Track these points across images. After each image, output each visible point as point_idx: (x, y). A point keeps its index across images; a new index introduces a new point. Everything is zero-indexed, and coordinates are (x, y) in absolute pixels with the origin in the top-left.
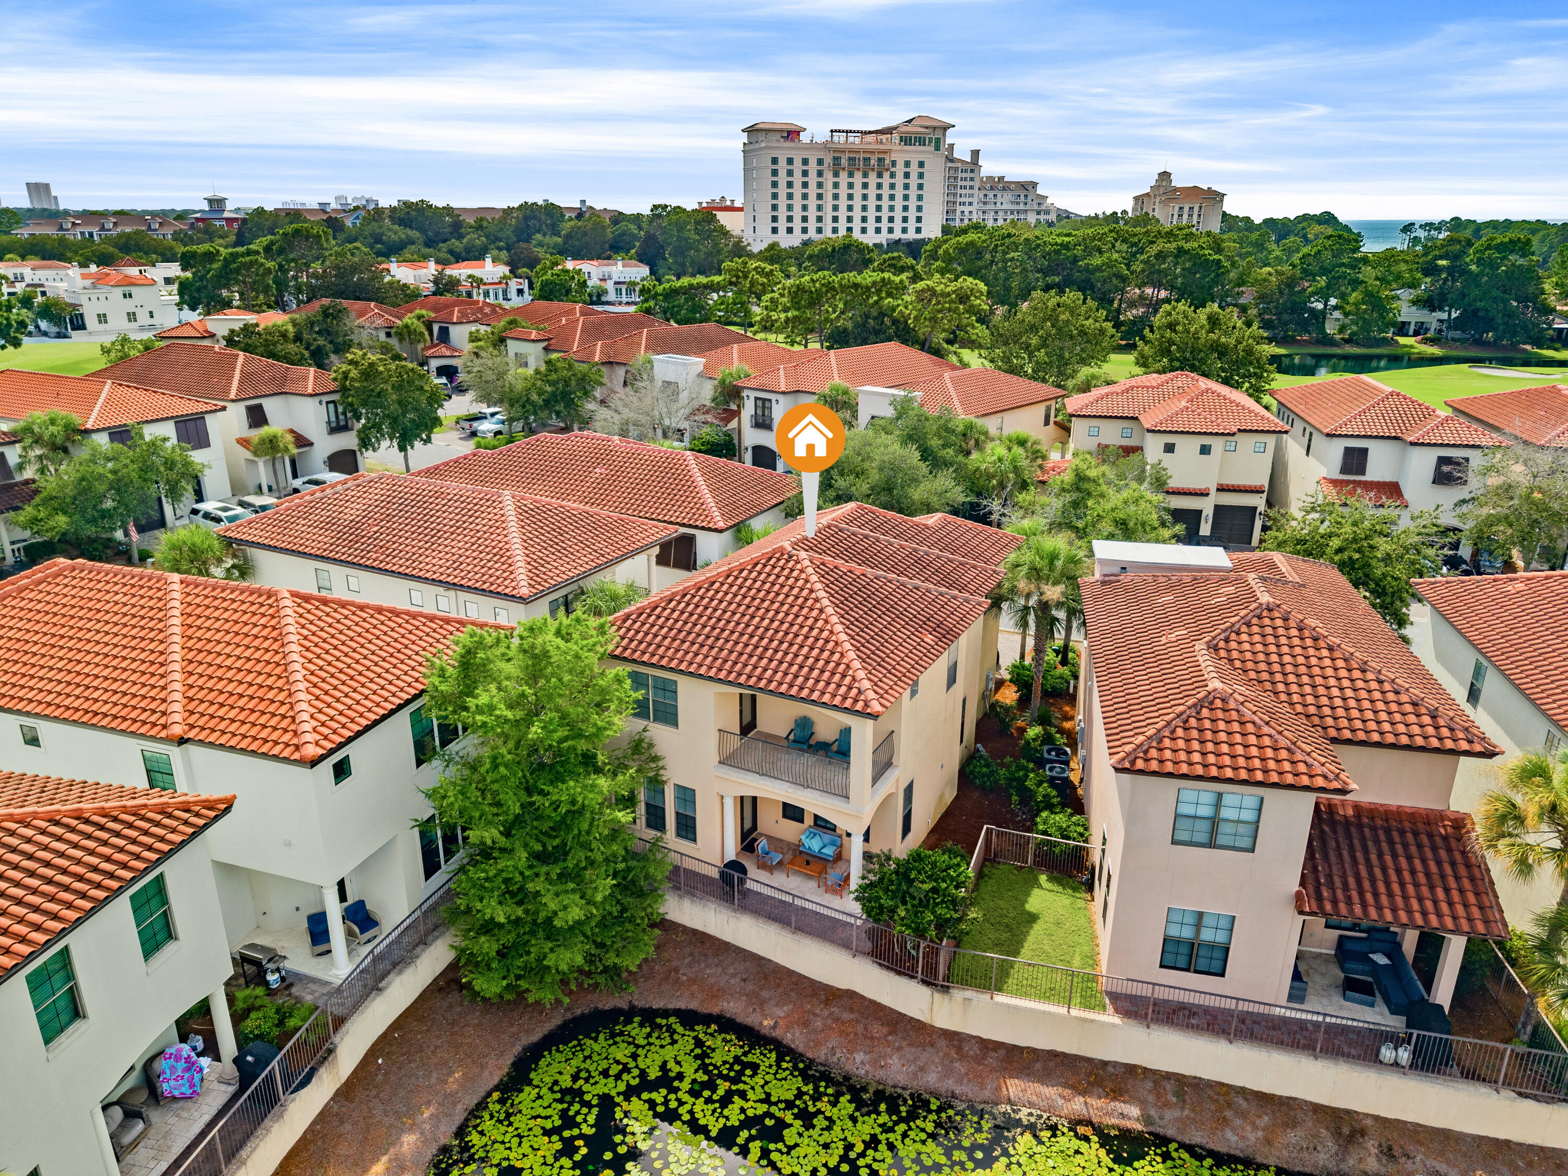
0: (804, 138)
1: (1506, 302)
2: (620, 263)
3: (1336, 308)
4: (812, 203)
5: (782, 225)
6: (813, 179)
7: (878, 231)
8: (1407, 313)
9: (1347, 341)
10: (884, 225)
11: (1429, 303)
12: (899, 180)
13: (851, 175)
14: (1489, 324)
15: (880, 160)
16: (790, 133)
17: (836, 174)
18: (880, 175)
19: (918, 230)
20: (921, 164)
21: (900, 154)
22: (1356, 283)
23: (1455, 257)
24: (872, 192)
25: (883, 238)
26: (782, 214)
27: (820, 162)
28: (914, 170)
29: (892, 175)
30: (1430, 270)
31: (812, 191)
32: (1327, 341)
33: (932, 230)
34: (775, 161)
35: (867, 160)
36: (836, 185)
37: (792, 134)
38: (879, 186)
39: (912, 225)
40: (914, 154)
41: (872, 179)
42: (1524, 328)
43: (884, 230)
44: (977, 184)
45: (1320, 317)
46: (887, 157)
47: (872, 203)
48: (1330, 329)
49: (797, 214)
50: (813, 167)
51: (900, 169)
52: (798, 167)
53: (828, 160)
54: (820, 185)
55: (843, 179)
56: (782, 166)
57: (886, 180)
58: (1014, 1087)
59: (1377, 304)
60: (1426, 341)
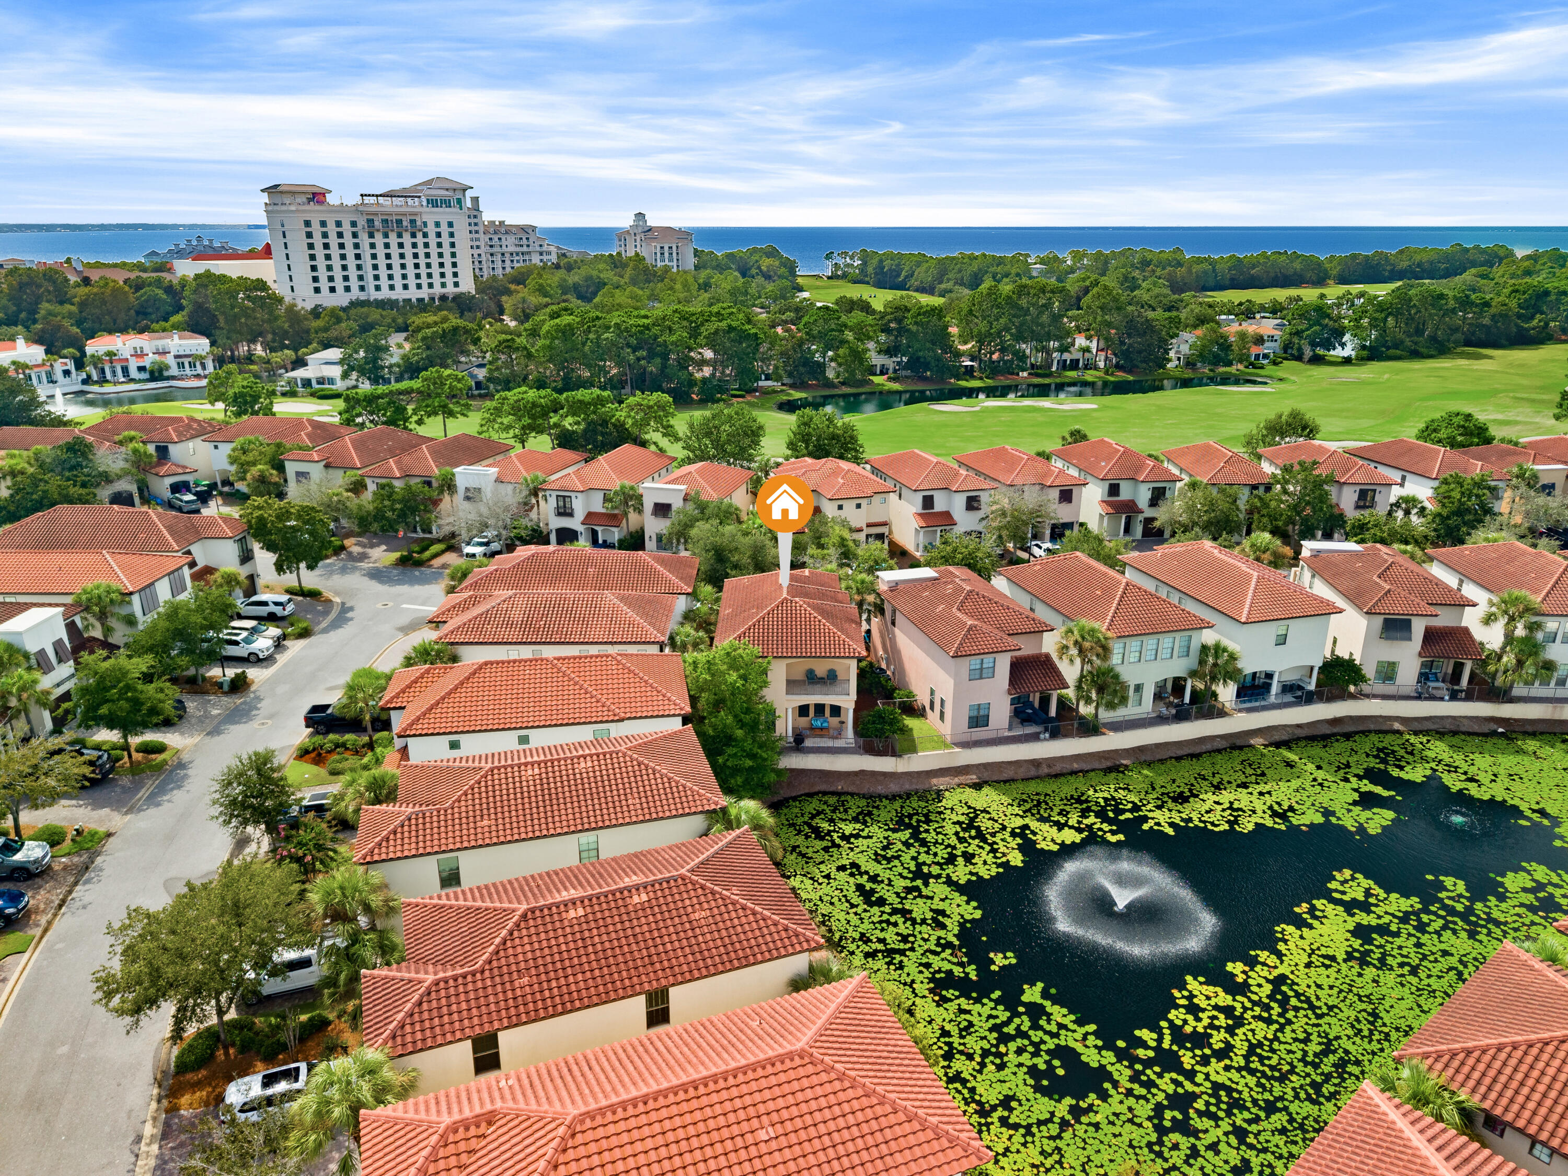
0: (331, 199)
1: (934, 351)
2: (176, 337)
3: (832, 360)
4: (351, 262)
5: (324, 285)
6: (348, 241)
7: (419, 286)
8: (877, 360)
9: (843, 383)
10: (424, 281)
11: (889, 351)
12: (432, 240)
13: (386, 236)
14: (927, 367)
15: (413, 222)
16: (314, 194)
17: (371, 235)
18: (413, 235)
19: (456, 284)
20: (450, 225)
21: (430, 216)
22: (843, 342)
23: (899, 321)
24: (408, 251)
25: (424, 293)
26: (323, 274)
27: (354, 224)
28: (445, 230)
29: (425, 235)
30: (886, 330)
31: (350, 252)
32: (829, 384)
33: (467, 285)
34: (308, 223)
35: (399, 222)
36: (373, 246)
37: (317, 196)
38: (414, 245)
39: (449, 280)
40: (443, 215)
41: (407, 240)
42: (948, 368)
43: (425, 286)
44: (481, 229)
45: (822, 367)
46: (418, 219)
47: (409, 261)
48: (830, 374)
49: (338, 273)
50: (347, 229)
51: (431, 230)
52: (332, 229)
53: (361, 222)
54: (356, 246)
55: (379, 240)
56: (316, 230)
57: (420, 240)
58: (934, 781)
59: (858, 356)
60: (890, 379)
